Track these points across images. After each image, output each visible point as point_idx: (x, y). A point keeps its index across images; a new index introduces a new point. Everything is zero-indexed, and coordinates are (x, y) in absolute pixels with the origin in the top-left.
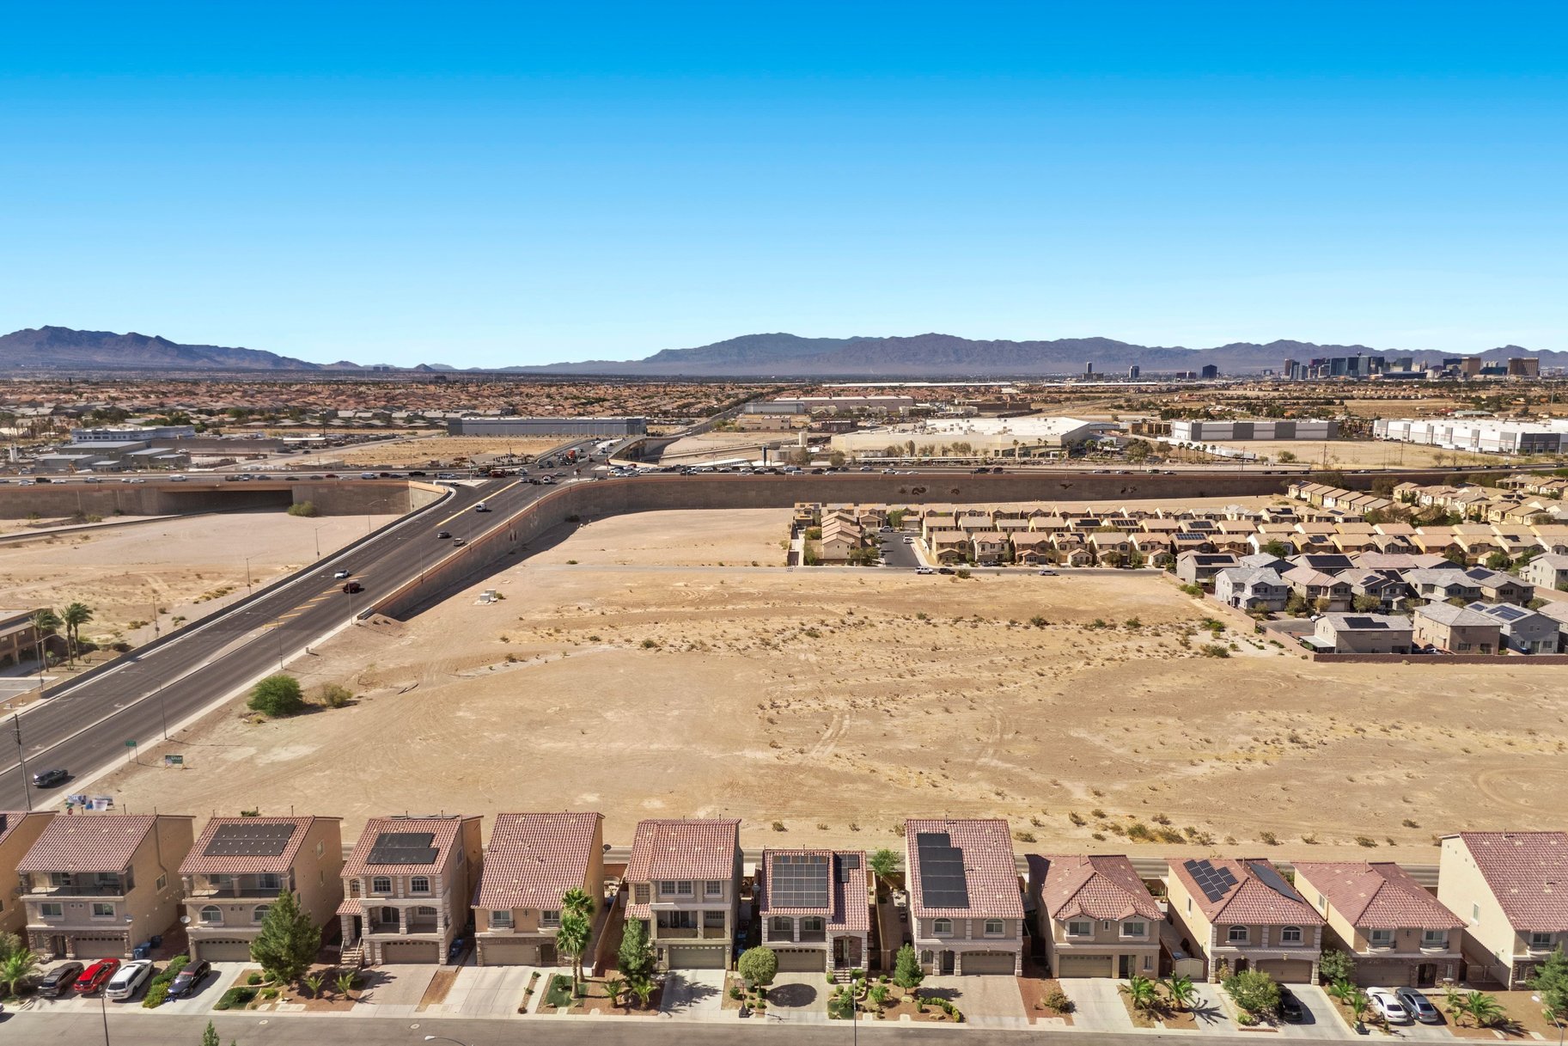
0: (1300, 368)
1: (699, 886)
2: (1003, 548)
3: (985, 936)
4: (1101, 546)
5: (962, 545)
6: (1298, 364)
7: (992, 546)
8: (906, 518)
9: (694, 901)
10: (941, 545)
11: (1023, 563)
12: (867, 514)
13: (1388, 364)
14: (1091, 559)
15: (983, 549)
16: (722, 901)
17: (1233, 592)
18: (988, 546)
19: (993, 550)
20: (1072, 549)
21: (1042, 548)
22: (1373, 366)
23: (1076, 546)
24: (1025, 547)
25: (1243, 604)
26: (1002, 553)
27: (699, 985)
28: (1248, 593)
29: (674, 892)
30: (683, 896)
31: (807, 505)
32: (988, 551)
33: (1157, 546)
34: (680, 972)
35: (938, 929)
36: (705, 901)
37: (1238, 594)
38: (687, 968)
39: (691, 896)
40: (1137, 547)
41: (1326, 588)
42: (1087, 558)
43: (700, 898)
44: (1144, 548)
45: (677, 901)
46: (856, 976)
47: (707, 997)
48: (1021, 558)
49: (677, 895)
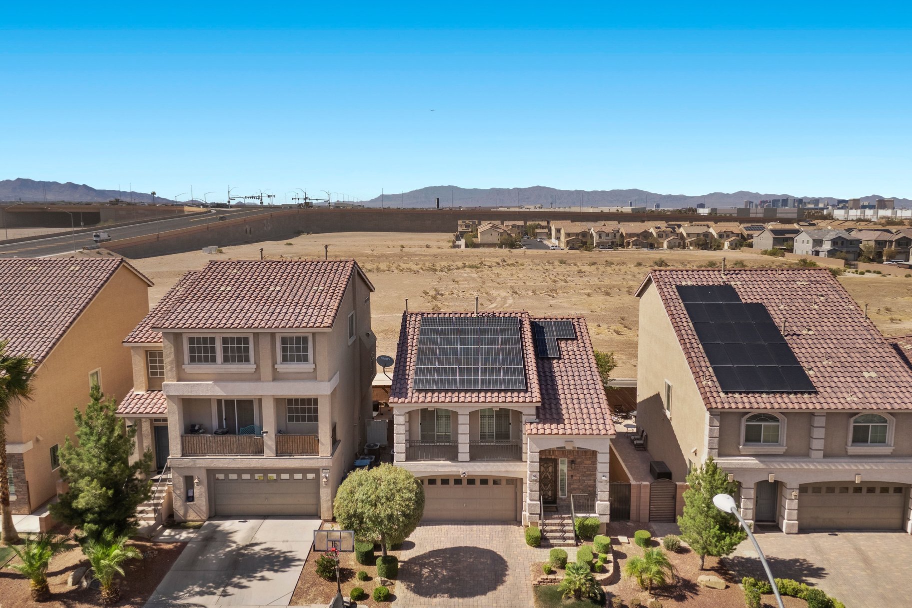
0: (754, 205)
1: (265, 344)
2: (615, 236)
3: (853, 450)
4: (688, 235)
5: (584, 234)
6: (753, 203)
7: (607, 235)
8: (538, 231)
9: (256, 377)
10: (568, 235)
11: (630, 247)
12: (511, 227)
13: (805, 203)
14: (682, 244)
15: (600, 237)
16: (313, 376)
17: (813, 247)
18: (604, 235)
19: (608, 238)
20: (667, 236)
21: (645, 237)
22: (796, 204)
23: (670, 234)
24: (631, 235)
25: (822, 255)
26: (614, 240)
27: (257, 549)
28: (827, 246)
29: (214, 360)
30: (234, 368)
31: (467, 222)
32: (604, 239)
33: (731, 235)
34: (227, 525)
35: (753, 437)
36: (277, 377)
37: (818, 248)
38: (244, 516)
39: (250, 367)
40: (716, 236)
41: (891, 242)
42: (679, 243)
43: (266, 370)
44: (721, 236)
45: (219, 379)
46: (585, 534)
47: (266, 574)
48: (629, 244)
49: (220, 367)
